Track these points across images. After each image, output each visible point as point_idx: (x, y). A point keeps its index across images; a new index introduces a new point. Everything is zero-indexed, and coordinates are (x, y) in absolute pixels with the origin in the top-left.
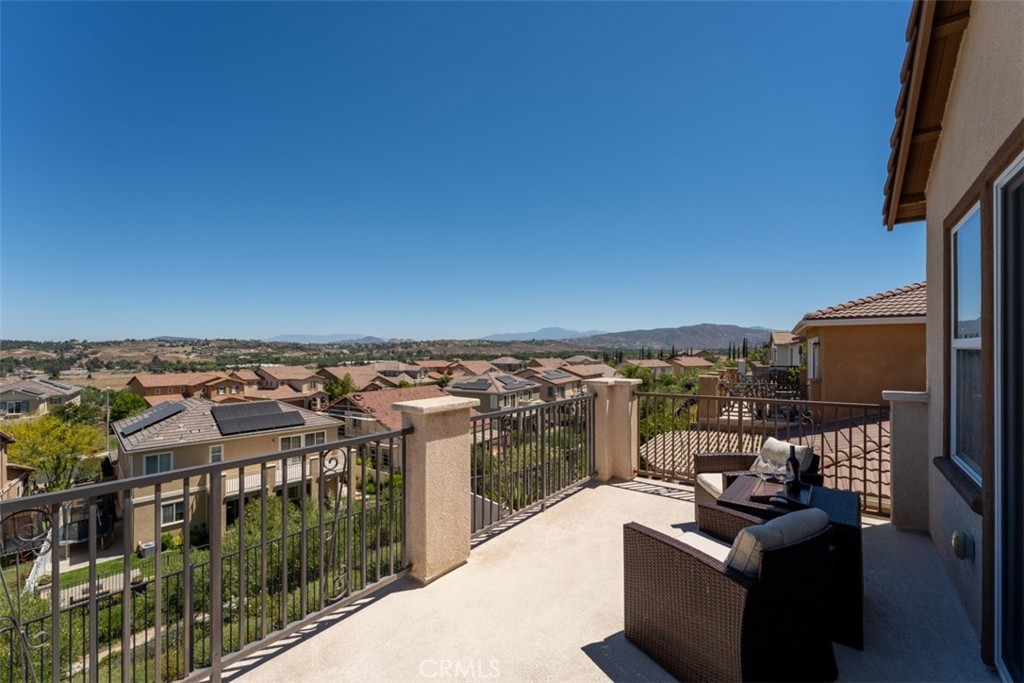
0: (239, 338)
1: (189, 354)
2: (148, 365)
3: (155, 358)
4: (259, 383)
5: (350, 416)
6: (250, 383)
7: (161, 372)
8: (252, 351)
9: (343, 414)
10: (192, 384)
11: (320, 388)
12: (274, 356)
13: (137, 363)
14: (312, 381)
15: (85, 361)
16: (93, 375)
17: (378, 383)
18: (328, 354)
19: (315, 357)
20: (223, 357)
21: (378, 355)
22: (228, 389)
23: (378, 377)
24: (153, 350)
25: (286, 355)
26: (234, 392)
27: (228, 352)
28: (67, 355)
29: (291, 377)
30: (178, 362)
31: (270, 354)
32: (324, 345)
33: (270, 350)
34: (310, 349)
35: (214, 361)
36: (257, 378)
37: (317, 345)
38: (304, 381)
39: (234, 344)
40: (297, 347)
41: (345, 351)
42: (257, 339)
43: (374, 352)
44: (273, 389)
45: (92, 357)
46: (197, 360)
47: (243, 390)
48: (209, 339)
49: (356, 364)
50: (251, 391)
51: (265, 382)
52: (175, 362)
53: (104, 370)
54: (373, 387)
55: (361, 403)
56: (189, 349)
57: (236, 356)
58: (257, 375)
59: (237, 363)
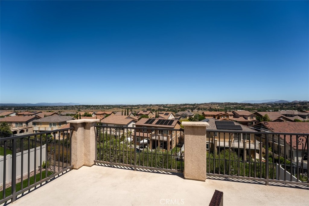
0: (231, 102)
1: (218, 107)
2: (209, 109)
3: (210, 108)
4: (233, 115)
5: (262, 130)
6: (231, 115)
7: (211, 111)
8: (235, 106)
9: (260, 129)
10: (215, 115)
11: (255, 119)
12: (242, 107)
13: (207, 109)
14: (252, 116)
15: (197, 108)
16: (199, 111)
17: (281, 119)
18: (262, 107)
19: (257, 108)
20: (226, 108)
21: (286, 108)
22: (224, 117)
23: (282, 117)
24: (210, 106)
25: (246, 107)
26: (226, 117)
27: (227, 106)
28: (194, 107)
29: (244, 114)
30: (215, 109)
31: (240, 107)
32: (260, 104)
33: (240, 106)
34: (254, 105)
35: (224, 109)
36: (233, 114)
37: (258, 104)
38: (249, 116)
39: (229, 104)
40: (249, 104)
41: (269, 106)
42: (236, 102)
43: (284, 106)
44: (238, 118)
45: (198, 107)
46: (220, 108)
47: (229, 117)
48: (223, 102)
49: (274, 111)
50: (231, 118)
51: (235, 116)
52: (214, 109)
53: (200, 110)
54: (279, 120)
55: (267, 126)
56: (218, 105)
57: (230, 107)
58: (233, 113)
59: (230, 109)
